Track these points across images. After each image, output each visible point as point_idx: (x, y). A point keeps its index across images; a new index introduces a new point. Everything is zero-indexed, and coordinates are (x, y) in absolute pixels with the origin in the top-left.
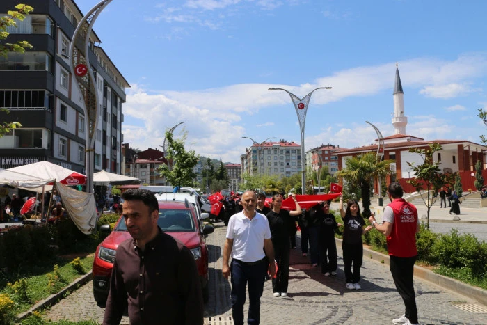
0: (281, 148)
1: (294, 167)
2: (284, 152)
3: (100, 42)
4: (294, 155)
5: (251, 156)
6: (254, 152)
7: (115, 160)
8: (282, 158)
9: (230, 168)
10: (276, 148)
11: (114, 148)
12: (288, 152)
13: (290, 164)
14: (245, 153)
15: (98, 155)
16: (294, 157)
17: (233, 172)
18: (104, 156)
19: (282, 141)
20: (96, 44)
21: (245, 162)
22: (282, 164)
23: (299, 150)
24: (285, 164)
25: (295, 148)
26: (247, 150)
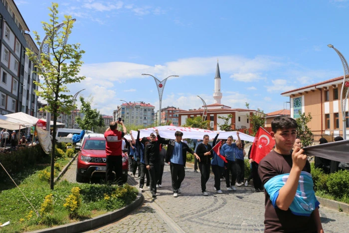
0: (141, 107)
1: (149, 120)
2: (143, 110)
3: (29, 31)
4: (149, 112)
5: (121, 111)
6: (123, 109)
7: (33, 110)
8: (141, 114)
9: (106, 118)
10: (137, 107)
11: (33, 102)
12: (145, 110)
13: (146, 118)
15: (23, 106)
16: (149, 113)
17: (107, 121)
18: (27, 107)
19: (142, 103)
20: (26, 32)
21: (116, 115)
22: (141, 118)
23: (153, 109)
24: (143, 118)
25: (150, 108)
26: (118, 107)
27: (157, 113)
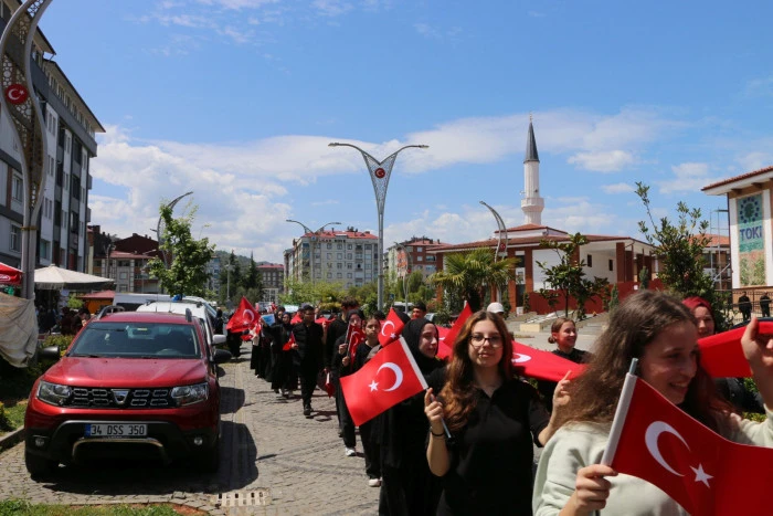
0: (348, 241)
1: (369, 271)
2: (354, 247)
3: (53, 52)
4: (368, 252)
5: (300, 252)
6: (306, 245)
7: (76, 251)
8: (350, 257)
9: (266, 270)
10: (340, 241)
11: (74, 231)
12: (359, 248)
13: (362, 267)
14: (291, 247)
15: (46, 243)
16: (368, 255)
17: (272, 277)
18: (57, 243)
19: (351, 230)
20: (47, 56)
21: (291, 261)
22: (350, 267)
23: (376, 245)
24: (355, 266)
25: (371, 242)
26: (295, 243)
27: (387, 254)
